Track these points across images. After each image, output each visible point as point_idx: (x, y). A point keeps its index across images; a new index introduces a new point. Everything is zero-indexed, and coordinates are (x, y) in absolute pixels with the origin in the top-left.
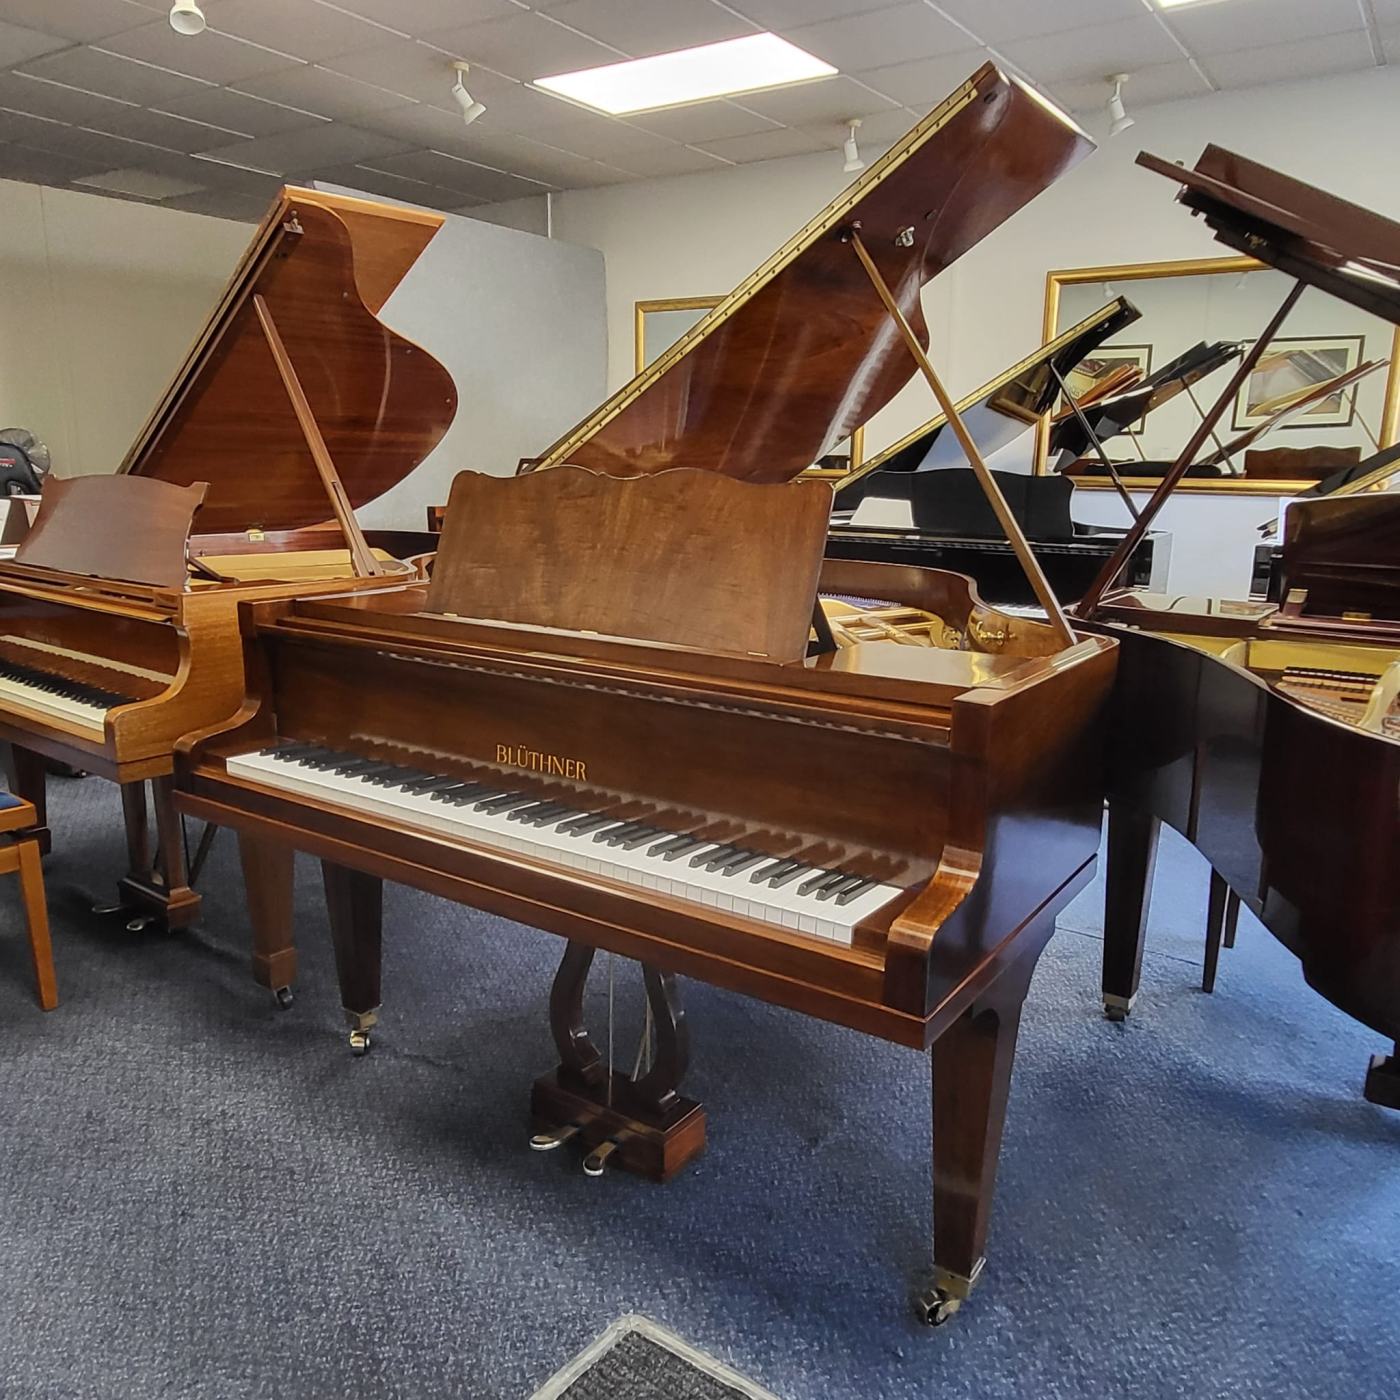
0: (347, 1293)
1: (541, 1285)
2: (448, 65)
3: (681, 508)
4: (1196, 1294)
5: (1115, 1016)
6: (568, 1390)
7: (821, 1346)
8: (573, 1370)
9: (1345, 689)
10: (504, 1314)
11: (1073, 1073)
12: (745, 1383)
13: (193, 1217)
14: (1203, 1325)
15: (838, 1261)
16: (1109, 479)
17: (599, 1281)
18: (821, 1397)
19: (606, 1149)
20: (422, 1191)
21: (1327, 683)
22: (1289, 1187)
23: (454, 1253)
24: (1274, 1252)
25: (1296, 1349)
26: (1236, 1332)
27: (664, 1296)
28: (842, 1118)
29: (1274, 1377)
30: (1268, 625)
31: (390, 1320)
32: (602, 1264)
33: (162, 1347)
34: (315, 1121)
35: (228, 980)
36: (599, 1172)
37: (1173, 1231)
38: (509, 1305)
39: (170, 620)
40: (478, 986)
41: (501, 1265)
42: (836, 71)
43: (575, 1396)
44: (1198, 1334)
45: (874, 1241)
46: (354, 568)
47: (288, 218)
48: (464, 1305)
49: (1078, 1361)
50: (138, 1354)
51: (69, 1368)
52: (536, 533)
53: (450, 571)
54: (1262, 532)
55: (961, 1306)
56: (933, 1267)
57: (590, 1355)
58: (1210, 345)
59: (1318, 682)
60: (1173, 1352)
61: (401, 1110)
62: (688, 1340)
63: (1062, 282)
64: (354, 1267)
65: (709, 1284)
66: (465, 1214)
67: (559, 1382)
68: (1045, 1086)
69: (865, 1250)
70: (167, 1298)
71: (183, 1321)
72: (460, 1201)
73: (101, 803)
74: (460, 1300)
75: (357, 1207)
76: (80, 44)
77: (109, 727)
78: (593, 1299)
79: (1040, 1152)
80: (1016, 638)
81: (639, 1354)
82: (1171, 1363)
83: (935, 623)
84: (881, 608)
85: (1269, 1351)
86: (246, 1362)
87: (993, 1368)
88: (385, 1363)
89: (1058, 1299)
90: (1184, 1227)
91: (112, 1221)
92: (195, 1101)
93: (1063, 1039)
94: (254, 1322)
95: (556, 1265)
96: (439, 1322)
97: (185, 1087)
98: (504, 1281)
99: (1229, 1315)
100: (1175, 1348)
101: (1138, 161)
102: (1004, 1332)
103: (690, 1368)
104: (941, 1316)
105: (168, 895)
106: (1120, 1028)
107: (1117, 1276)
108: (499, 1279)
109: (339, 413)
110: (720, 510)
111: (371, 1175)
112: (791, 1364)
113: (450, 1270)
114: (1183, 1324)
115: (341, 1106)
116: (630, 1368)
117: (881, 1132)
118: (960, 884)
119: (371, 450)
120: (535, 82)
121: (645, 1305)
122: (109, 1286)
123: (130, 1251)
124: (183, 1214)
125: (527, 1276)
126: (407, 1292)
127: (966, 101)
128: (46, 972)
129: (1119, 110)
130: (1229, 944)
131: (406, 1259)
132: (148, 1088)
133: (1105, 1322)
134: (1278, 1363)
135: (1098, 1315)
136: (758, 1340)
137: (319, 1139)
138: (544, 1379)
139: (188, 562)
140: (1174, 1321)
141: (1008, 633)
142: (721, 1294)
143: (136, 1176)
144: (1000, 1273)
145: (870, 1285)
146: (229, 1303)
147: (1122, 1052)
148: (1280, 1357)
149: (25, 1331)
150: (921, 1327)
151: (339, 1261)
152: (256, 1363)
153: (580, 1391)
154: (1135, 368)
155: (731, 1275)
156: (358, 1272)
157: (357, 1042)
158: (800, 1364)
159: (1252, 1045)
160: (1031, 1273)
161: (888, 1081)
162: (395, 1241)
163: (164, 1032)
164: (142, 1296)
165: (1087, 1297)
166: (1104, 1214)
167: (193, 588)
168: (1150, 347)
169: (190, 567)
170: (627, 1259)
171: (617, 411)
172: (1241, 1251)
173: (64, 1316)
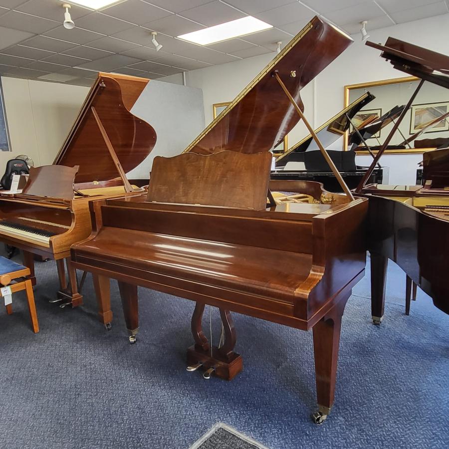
0: (129, 418)
1: (191, 414)
2: (150, 34)
3: (224, 163)
4: (405, 412)
5: (376, 324)
6: (200, 447)
7: (282, 431)
8: (202, 440)
9: (445, 212)
10: (179, 423)
11: (363, 342)
12: (257, 443)
13: (81, 395)
14: (408, 422)
15: (286, 404)
16: (368, 151)
17: (210, 412)
18: (282, 447)
19: (211, 370)
20: (153, 385)
21: (440, 210)
22: (437, 377)
23: (163, 404)
24: (432, 398)
25: (440, 429)
26: (420, 424)
27: (230, 416)
28: (287, 358)
29: (433, 438)
30: (419, 192)
31: (143, 426)
32: (210, 407)
33: (72, 435)
34: (119, 364)
35: (91, 322)
36: (208, 378)
37: (397, 392)
38: (181, 420)
39: (69, 208)
40: (170, 321)
41: (178, 408)
42: (272, 26)
43: (202, 448)
44: (407, 425)
45: (298, 397)
46: (125, 190)
47: (100, 82)
48: (166, 421)
49: (367, 435)
50: (64, 438)
51: (43, 443)
52: (180, 174)
53: (154, 188)
54: (419, 165)
55: (327, 417)
56: (317, 405)
57: (207, 435)
58: (399, 106)
59: (437, 210)
60: (398, 431)
61: (146, 360)
62: (238, 430)
63: (350, 89)
64: (132, 410)
65: (245, 412)
66: (166, 392)
67: (197, 444)
68: (354, 347)
69: (295, 401)
70: (73, 420)
71: (78, 427)
72: (165, 388)
73: (52, 269)
74: (165, 419)
75: (132, 391)
76: (37, 34)
77: (51, 242)
78: (208, 418)
79: (353, 368)
80: (335, 200)
81: (223, 435)
82: (398, 435)
83: (310, 198)
84: (293, 195)
85: (431, 430)
86: (98, 440)
87: (338, 437)
88: (142, 439)
89: (360, 415)
90: (401, 391)
91: (56, 397)
92: (81, 359)
93: (359, 331)
94: (100, 428)
95: (196, 407)
96: (159, 426)
97: (78, 355)
98: (179, 413)
99: (417, 418)
100: (399, 430)
101: (366, 44)
102: (342, 426)
103: (239, 439)
104: (321, 421)
105: (72, 296)
106: (378, 327)
107: (379, 407)
108: (178, 412)
109: (120, 143)
110: (237, 163)
111: (137, 381)
112: (272, 437)
113: (162, 410)
114: (401, 421)
115: (127, 360)
116: (220, 439)
117: (300, 363)
118: (317, 277)
119: (131, 154)
120: (178, 37)
121: (224, 419)
122: (55, 417)
123: (62, 406)
124: (78, 394)
125: (186, 411)
126: (149, 417)
127: (309, 29)
128: (35, 321)
129: (365, 33)
130: (414, 299)
131: (148, 407)
132: (67, 356)
133: (375, 422)
134: (433, 434)
135: (373, 419)
136: (261, 430)
137: (120, 370)
138: (192, 443)
139: (74, 190)
140: (398, 421)
141: (333, 199)
142: (249, 415)
143: (64, 383)
144: (340, 407)
145: (297, 411)
146: (93, 422)
147: (379, 335)
148: (434, 432)
149: (30, 432)
150: (314, 424)
151: (127, 408)
152: (101, 440)
153: (204, 447)
154: (376, 116)
155: (252, 409)
156: (133, 411)
157: (132, 340)
158: (275, 437)
159: (423, 332)
160: (350, 407)
161: (302, 346)
162: (144, 401)
163: (72, 338)
164: (65, 420)
165: (369, 414)
166: (374, 387)
167: (75, 198)
168: (381, 109)
169: (75, 192)
170: (218, 405)
171: (204, 135)
172: (421, 398)
173: (42, 427)
